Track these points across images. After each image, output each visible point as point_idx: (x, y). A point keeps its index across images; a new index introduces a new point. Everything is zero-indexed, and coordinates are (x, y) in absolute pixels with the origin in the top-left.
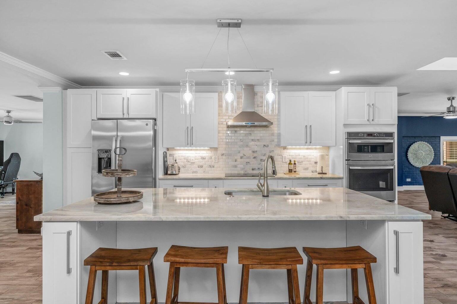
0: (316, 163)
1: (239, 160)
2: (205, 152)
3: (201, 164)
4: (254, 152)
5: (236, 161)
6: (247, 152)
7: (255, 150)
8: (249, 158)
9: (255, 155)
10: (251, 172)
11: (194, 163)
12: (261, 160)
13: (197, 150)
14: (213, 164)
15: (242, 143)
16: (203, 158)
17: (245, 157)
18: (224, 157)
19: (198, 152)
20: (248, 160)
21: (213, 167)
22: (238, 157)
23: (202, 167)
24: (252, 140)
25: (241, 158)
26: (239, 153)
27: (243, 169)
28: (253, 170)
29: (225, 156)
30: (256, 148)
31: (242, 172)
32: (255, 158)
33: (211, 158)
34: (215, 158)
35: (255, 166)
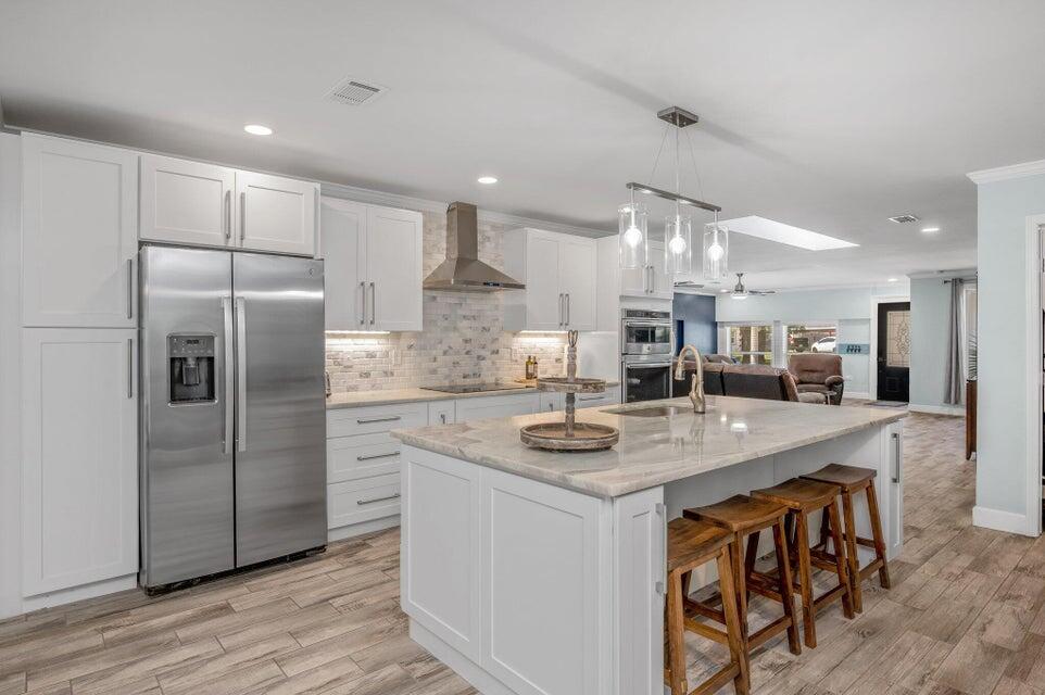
0: (558, 360)
1: (441, 359)
2: (374, 341)
3: (366, 369)
4: (466, 341)
5: (435, 360)
6: (455, 340)
7: (468, 337)
8: (458, 353)
9: (468, 347)
10: (460, 382)
11: (351, 367)
12: (479, 357)
13: (358, 336)
14: (390, 367)
15: (446, 323)
16: (371, 355)
17: (451, 351)
18: (413, 352)
19: (360, 341)
20: (456, 358)
21: (392, 374)
22: (438, 352)
23: (367, 375)
24: (464, 317)
25: (445, 353)
26: (441, 342)
27: (447, 377)
28: (465, 377)
29: (416, 350)
30: (469, 334)
31: (446, 383)
32: (467, 353)
33: (386, 354)
34: (396, 356)
35: (468, 370)
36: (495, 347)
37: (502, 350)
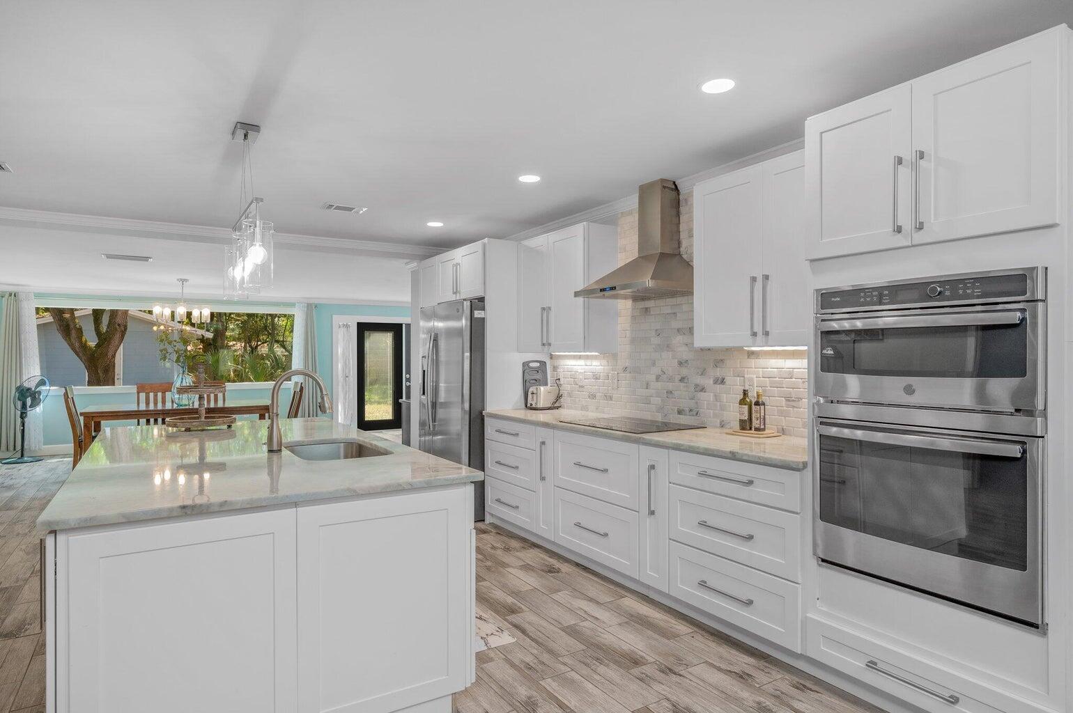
1: (654, 385)
3: (593, 390)
4: (682, 363)
5: (647, 388)
6: (669, 363)
7: (684, 358)
8: (671, 379)
9: (684, 371)
10: (676, 418)
11: (583, 387)
12: (697, 387)
14: (610, 391)
15: (658, 340)
16: (596, 377)
17: (664, 377)
18: (628, 375)
20: (670, 386)
22: (651, 377)
23: (594, 396)
24: (678, 330)
25: (658, 378)
26: (654, 364)
27: (660, 409)
28: (680, 412)
29: (630, 373)
30: (684, 354)
31: (659, 418)
32: (682, 380)
33: (607, 376)
34: (613, 378)
35: (685, 404)
36: (718, 373)
37: (728, 380)
